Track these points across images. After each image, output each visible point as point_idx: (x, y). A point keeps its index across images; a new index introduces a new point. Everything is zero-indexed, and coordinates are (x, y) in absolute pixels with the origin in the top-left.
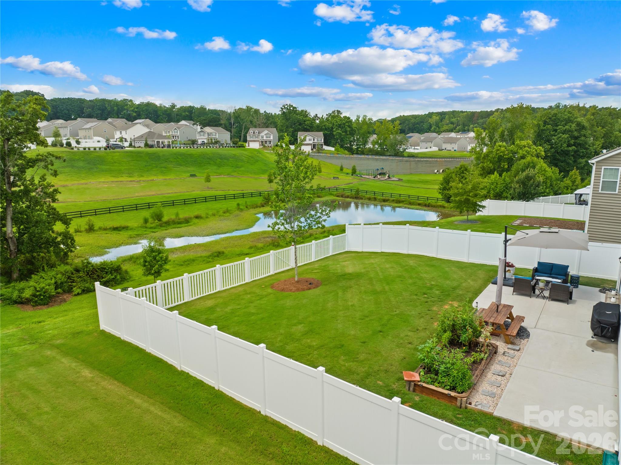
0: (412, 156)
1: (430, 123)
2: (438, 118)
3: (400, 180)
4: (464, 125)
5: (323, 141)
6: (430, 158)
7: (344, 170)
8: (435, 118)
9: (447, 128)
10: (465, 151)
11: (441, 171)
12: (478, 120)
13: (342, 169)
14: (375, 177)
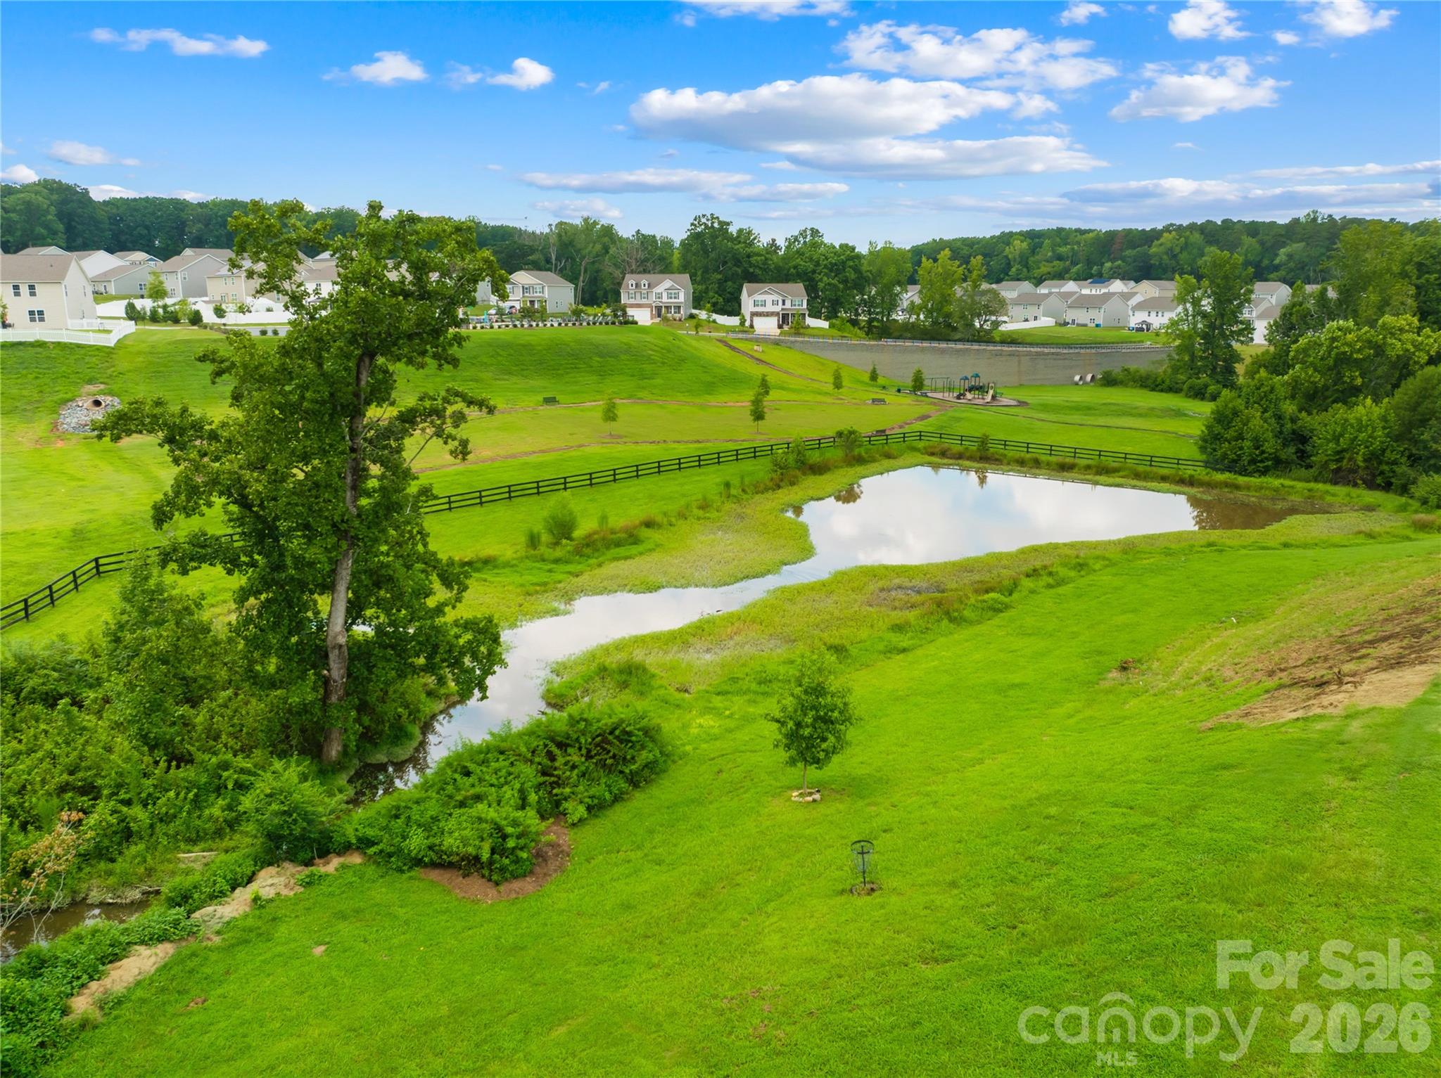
0: (1012, 340)
1: (1006, 257)
2: (1025, 245)
3: (1022, 404)
4: (1089, 263)
5: (805, 306)
6: (1044, 345)
7: (881, 381)
8: (1020, 246)
9: (1049, 269)
10: (1123, 328)
11: (1089, 377)
12: (1122, 250)
13: (874, 377)
14: (958, 397)
